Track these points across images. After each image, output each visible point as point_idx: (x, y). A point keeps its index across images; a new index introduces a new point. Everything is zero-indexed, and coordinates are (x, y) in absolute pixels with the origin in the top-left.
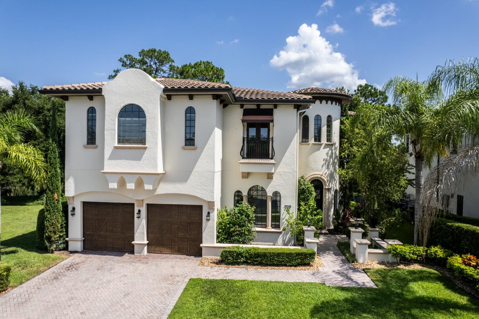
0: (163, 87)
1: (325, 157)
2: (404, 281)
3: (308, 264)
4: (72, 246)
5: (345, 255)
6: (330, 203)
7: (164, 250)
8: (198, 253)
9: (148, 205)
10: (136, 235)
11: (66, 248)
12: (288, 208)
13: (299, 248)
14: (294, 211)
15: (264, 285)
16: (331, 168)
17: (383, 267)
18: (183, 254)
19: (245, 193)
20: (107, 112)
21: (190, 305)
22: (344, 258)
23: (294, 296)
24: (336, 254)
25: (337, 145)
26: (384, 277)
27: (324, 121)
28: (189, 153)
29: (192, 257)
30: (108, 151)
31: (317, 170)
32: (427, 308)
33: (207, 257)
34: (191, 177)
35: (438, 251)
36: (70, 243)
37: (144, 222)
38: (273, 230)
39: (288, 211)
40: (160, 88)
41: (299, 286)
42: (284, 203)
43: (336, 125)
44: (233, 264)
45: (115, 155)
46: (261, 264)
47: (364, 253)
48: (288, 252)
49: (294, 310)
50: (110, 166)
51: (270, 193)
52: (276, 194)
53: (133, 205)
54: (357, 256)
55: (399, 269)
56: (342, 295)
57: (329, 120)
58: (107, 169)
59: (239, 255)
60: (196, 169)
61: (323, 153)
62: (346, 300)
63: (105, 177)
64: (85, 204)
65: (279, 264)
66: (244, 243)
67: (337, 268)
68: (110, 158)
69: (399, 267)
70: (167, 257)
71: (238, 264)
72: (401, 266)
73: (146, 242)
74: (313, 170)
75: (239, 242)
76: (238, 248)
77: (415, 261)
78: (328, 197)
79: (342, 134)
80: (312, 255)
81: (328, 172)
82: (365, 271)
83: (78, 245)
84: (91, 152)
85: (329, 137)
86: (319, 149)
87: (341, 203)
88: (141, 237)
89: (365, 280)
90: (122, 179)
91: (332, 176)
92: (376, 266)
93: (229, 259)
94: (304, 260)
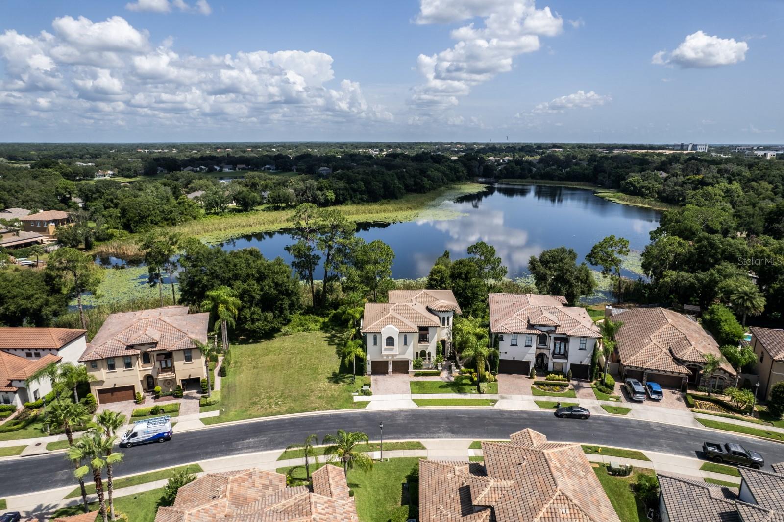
0: (399, 331)
2: (462, 379)
6: (448, 348)
7: (397, 372)
9: (393, 361)
11: (367, 374)
13: (436, 370)
14: (435, 358)
16: (449, 335)
19: (420, 353)
20: (381, 338)
22: (449, 372)
24: (447, 371)
25: (451, 327)
27: (446, 319)
28: (405, 347)
29: (406, 374)
30: (383, 348)
31: (444, 337)
32: (463, 385)
33: (411, 374)
34: (406, 353)
37: (391, 365)
38: (429, 364)
39: (433, 357)
41: (436, 382)
42: (432, 355)
43: (451, 319)
45: (386, 349)
46: (426, 376)
47: (454, 371)
48: (433, 372)
49: (436, 387)
50: (384, 352)
51: (427, 352)
52: (429, 352)
53: (389, 361)
55: (462, 376)
56: (446, 383)
57: (448, 318)
59: (420, 373)
60: (406, 351)
61: (446, 331)
63: (382, 356)
64: (373, 362)
65: (431, 375)
66: (421, 369)
67: (447, 376)
68: (384, 350)
70: (398, 375)
71: (420, 376)
73: (392, 371)
74: (442, 337)
75: (419, 369)
76: (419, 371)
77: (467, 373)
78: (447, 346)
80: (440, 373)
82: (454, 376)
83: (370, 373)
84: (376, 347)
85: (448, 324)
86: (444, 329)
88: (390, 370)
89: (452, 379)
90: (387, 356)
91: (449, 338)
92: (457, 375)
93: (417, 375)
94: (438, 374)
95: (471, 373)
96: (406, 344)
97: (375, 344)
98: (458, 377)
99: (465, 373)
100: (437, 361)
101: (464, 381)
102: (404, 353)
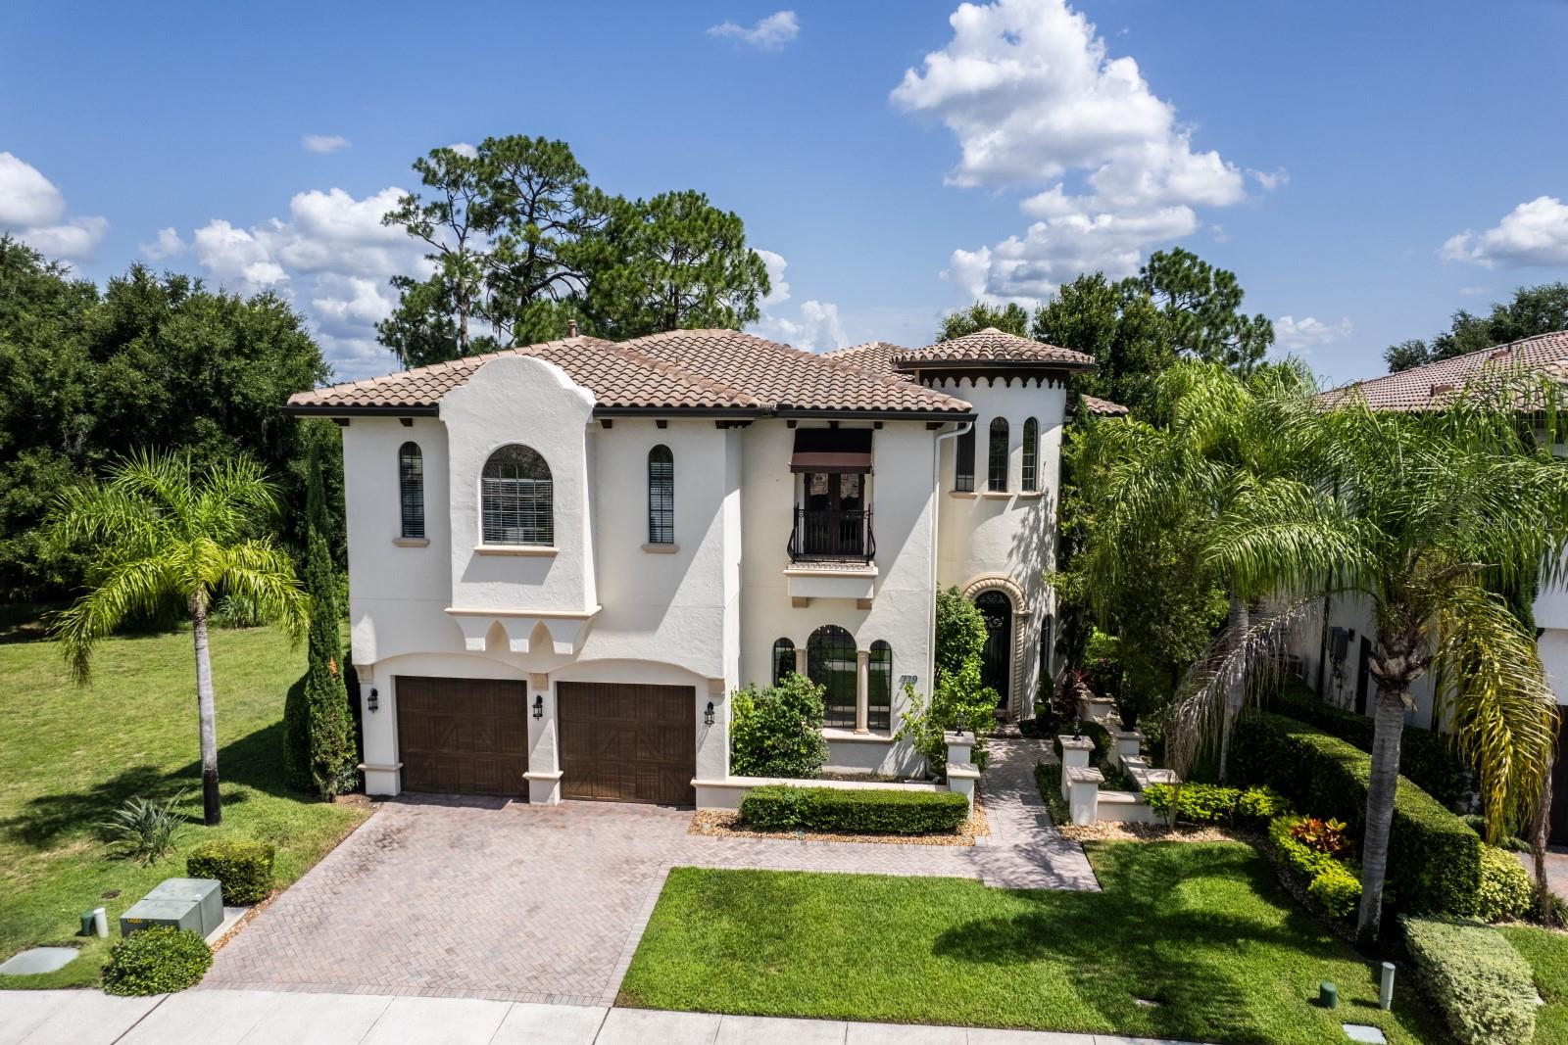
0: (592, 402)
1: (1018, 529)
2: (1170, 874)
3: (952, 831)
4: (376, 783)
5: (1046, 802)
6: (1029, 653)
7: (603, 790)
8: (686, 799)
9: (561, 687)
10: (533, 757)
11: (360, 789)
12: (910, 681)
13: (930, 788)
14: (925, 691)
15: (843, 886)
16: (1034, 560)
17: (1131, 837)
18: (648, 800)
19: (801, 645)
20: (453, 465)
21: (677, 933)
22: (1043, 809)
23: (903, 914)
24: (1026, 800)
25: (1053, 495)
26: (1125, 866)
27: (1016, 435)
28: (660, 561)
29: (672, 810)
30: (460, 563)
31: (996, 567)
32: (1191, 940)
33: (709, 811)
34: (667, 619)
35: (1260, 800)
36: (369, 778)
37: (551, 726)
38: (873, 736)
39: (909, 690)
40: (586, 406)
41: (921, 887)
42: (900, 668)
43: (1050, 444)
44: (771, 829)
45: (482, 568)
46: (837, 830)
47: (1089, 802)
48: (902, 801)
49: (902, 945)
50: (468, 598)
51: (863, 646)
52: (880, 649)
53: (523, 684)
54: (1075, 809)
55: (1167, 844)
56: (1016, 908)
57: (1031, 428)
58: (458, 606)
59: (786, 808)
60: (678, 600)
61: (1012, 521)
62: (1020, 920)
63: (459, 625)
64: (401, 682)
65: (882, 830)
66: (796, 774)
67: (1025, 838)
68: (466, 578)
69: (1170, 837)
70: (610, 811)
71: (784, 829)
72: (1175, 836)
73: (558, 774)
74: (984, 567)
75: (785, 774)
76: (782, 789)
77: (1209, 823)
78: (1025, 636)
79: (1066, 472)
80: (961, 810)
81: (1026, 571)
82: (1086, 848)
83: (389, 783)
84: (414, 557)
85: (1030, 479)
86: (1001, 511)
87: (1060, 648)
88: (544, 762)
89: (1078, 871)
90: (498, 629)
91: (1036, 582)
92: (1115, 834)
93: (761, 817)
94: (941, 821)
95: (1237, 821)
96: (659, 534)
97: (413, 526)
98: (1124, 857)
99: (1188, 824)
100: (941, 716)
101: (1194, 895)
102: (649, 616)
